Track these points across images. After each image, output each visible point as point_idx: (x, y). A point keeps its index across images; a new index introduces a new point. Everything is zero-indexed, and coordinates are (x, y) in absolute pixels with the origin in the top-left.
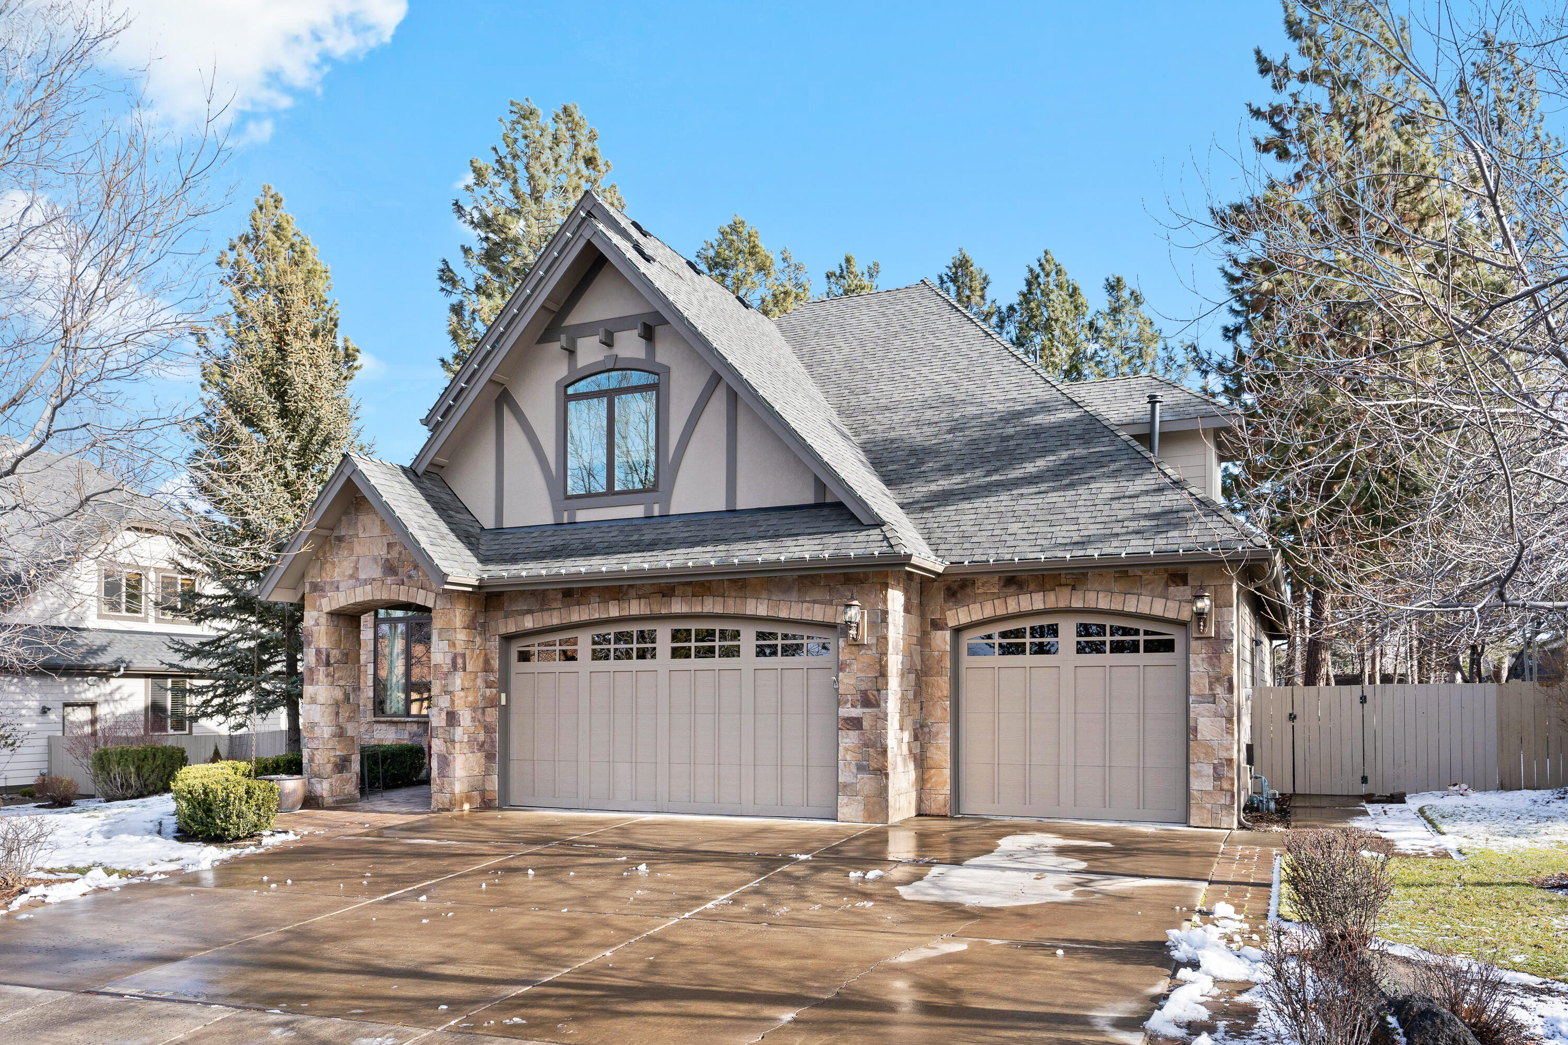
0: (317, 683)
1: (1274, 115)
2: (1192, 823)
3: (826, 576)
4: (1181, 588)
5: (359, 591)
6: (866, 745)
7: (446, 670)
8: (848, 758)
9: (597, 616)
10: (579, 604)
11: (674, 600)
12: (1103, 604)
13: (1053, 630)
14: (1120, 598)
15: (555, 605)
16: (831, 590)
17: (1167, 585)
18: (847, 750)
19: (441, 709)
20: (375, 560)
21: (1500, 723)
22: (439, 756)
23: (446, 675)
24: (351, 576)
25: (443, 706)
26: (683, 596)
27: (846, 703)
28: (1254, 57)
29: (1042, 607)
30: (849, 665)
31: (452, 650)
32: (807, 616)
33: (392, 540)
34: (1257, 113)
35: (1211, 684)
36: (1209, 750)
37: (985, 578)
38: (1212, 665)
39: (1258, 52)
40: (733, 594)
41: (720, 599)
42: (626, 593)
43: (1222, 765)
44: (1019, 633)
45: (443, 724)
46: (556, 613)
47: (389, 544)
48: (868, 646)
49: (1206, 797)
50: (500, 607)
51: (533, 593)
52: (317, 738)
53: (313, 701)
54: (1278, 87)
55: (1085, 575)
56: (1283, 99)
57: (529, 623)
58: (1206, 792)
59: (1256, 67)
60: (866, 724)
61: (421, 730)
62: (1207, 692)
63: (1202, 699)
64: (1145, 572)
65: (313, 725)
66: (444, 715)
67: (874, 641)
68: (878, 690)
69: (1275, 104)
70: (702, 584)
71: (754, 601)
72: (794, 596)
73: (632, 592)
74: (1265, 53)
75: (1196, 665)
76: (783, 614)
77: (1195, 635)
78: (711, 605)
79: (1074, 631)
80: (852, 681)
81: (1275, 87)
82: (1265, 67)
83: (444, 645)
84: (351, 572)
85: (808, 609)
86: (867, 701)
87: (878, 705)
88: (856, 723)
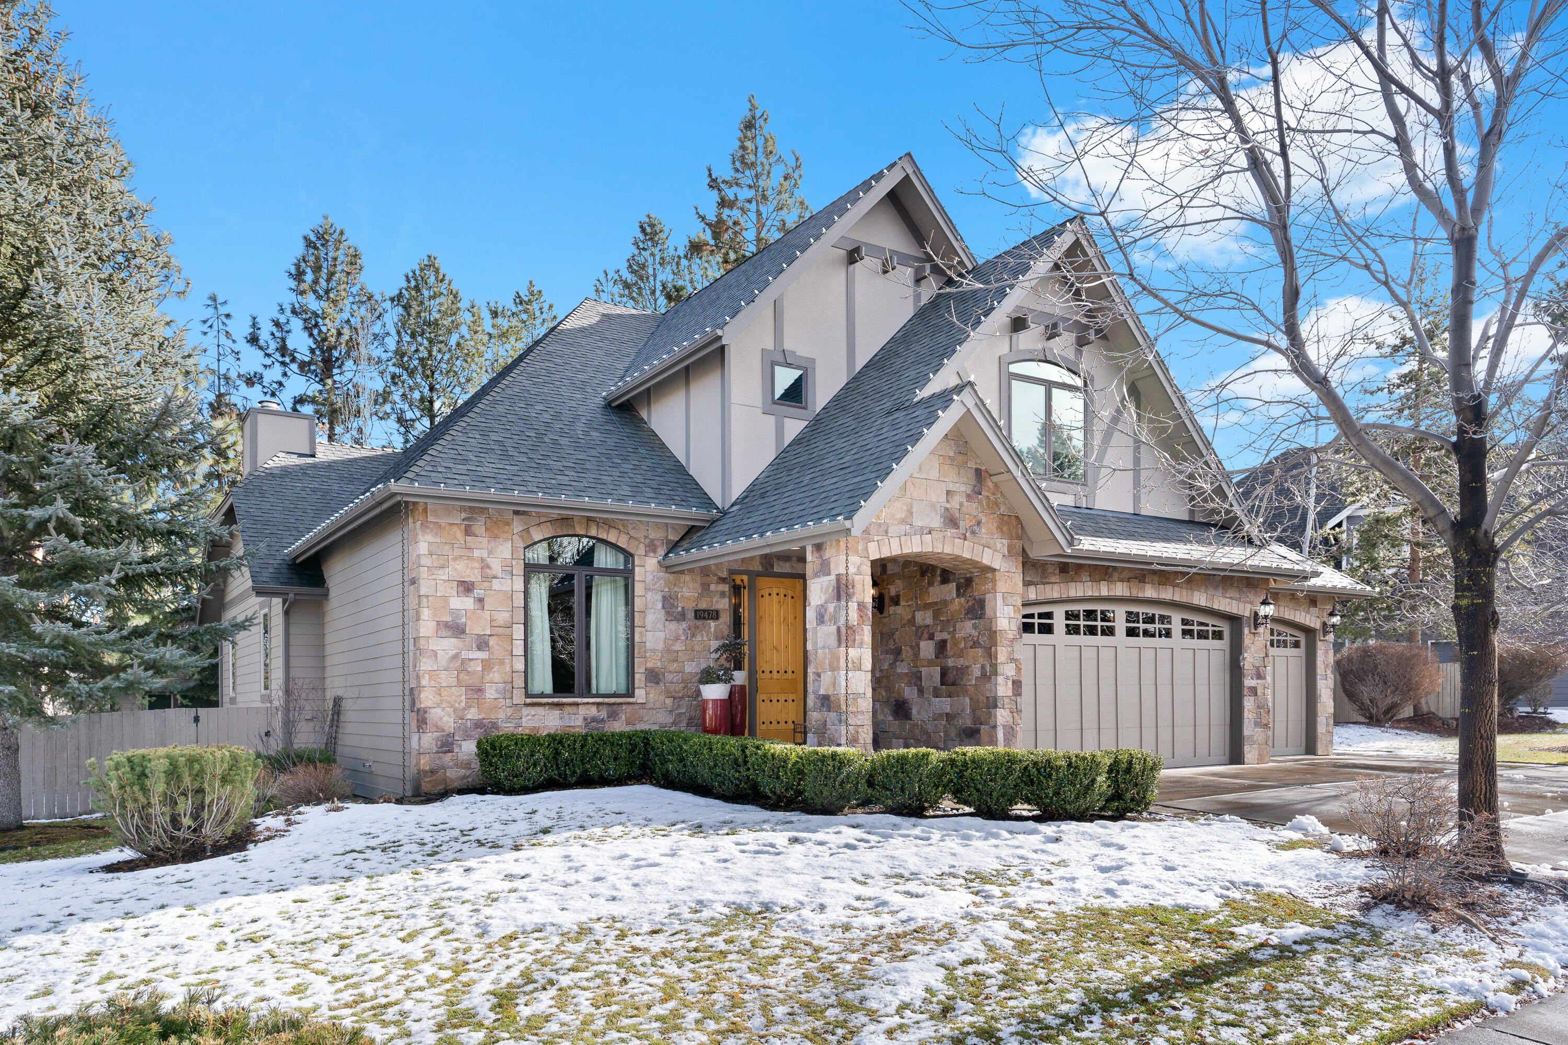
2: (1319, 753)
4: (1314, 609)
5: (916, 539)
6: (1259, 707)
7: (1011, 636)
8: (1250, 717)
15: (1053, 579)
16: (1240, 590)
17: (1310, 606)
18: (1249, 711)
19: (1007, 678)
20: (933, 506)
24: (903, 521)
27: (1247, 676)
30: (1250, 648)
33: (951, 487)
36: (1325, 708)
43: (1329, 717)
45: (1010, 693)
46: (1056, 587)
47: (948, 492)
48: (1259, 635)
60: (1259, 692)
66: (1010, 683)
68: (1265, 668)
71: (1198, 594)
76: (1216, 606)
80: (1251, 660)
84: (903, 516)
86: (1260, 676)
87: (1265, 678)
88: (1254, 691)
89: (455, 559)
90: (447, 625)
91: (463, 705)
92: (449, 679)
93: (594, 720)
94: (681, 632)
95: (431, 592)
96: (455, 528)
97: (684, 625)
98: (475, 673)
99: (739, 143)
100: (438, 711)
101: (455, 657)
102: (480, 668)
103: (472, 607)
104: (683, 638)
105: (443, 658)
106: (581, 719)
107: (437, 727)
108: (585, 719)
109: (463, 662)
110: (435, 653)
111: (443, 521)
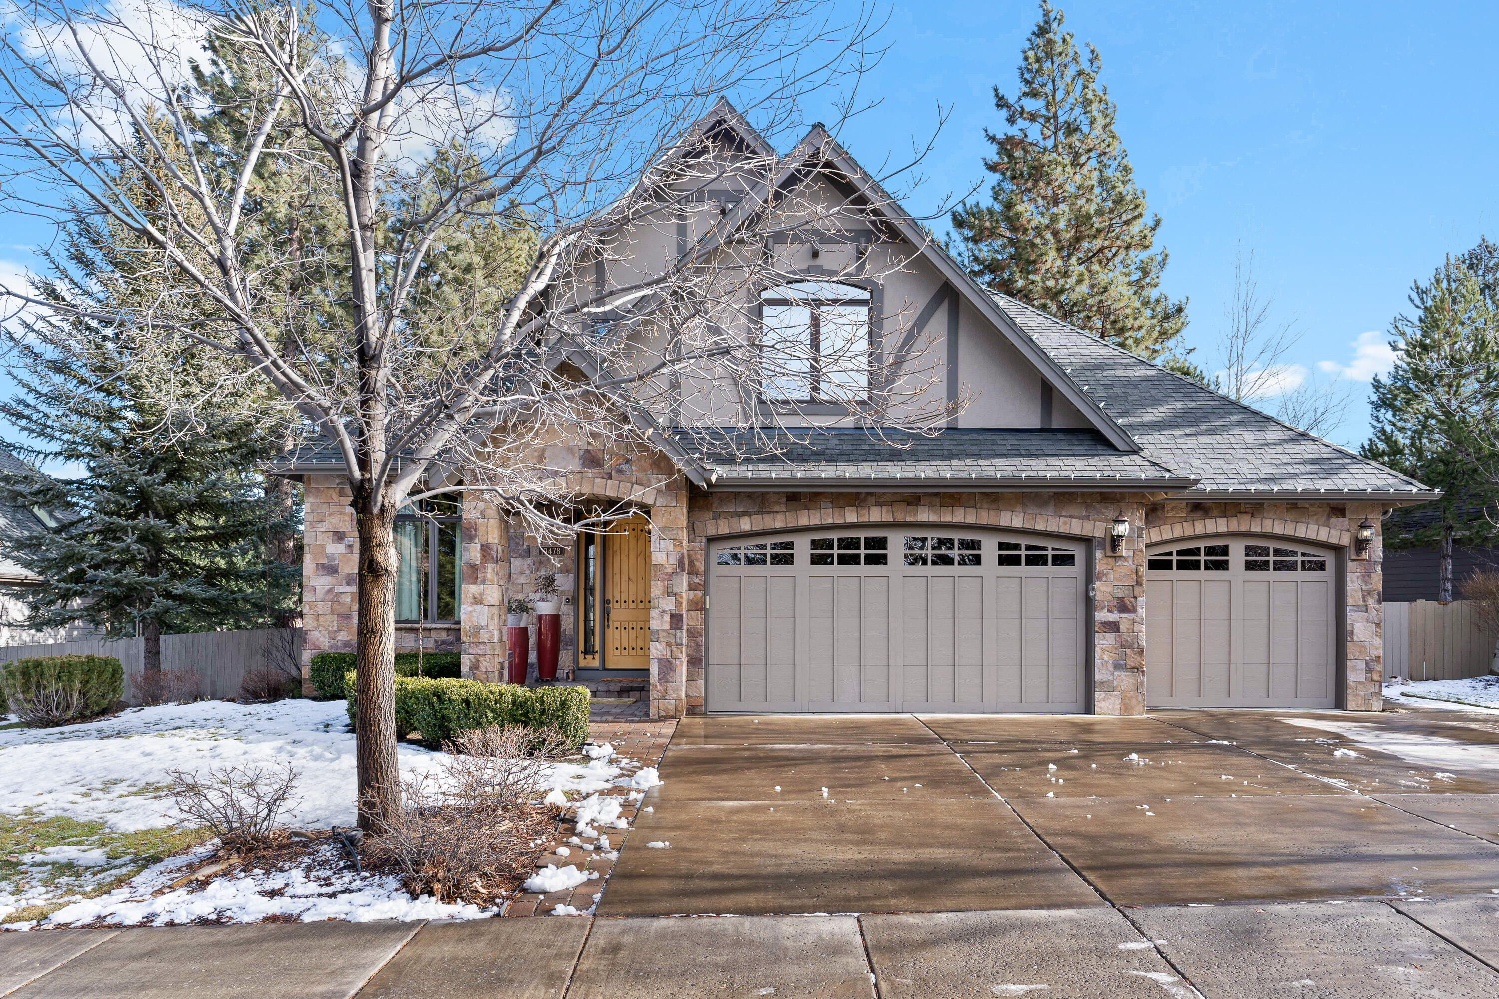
0: (484, 582)
1: (1006, 146)
2: (1349, 707)
3: (1083, 494)
4: (1341, 520)
5: (548, 482)
6: (1122, 646)
7: (670, 570)
8: (1105, 658)
9: (830, 521)
10: (806, 508)
11: (920, 509)
12: (1278, 530)
13: (1225, 551)
14: (1292, 526)
15: (777, 508)
16: (1088, 507)
17: (1329, 517)
18: (1103, 650)
19: (664, 612)
20: (570, 450)
21: (1410, 631)
22: (659, 661)
23: (671, 576)
25: (666, 608)
26: (931, 506)
27: (1103, 608)
28: (993, 94)
29: (1225, 530)
30: (1105, 575)
31: (678, 549)
32: (1064, 529)
34: (993, 139)
35: (1363, 597)
36: (1362, 648)
37: (1174, 504)
38: (1365, 582)
39: (996, 90)
40: (985, 506)
41: (973, 511)
42: (864, 500)
43: (1372, 661)
44: (1196, 552)
45: (667, 627)
46: (780, 517)
48: (1125, 559)
49: (1360, 687)
50: (707, 507)
51: (750, 495)
52: (484, 643)
53: (478, 601)
54: (1011, 121)
55: (1262, 505)
56: (1014, 131)
57: (745, 525)
58: (1359, 683)
59: (995, 101)
60: (1123, 628)
61: (452, 638)
62: (1361, 603)
63: (1357, 609)
64: (1311, 505)
65: (477, 630)
66: (667, 618)
67: (1131, 554)
68: (1135, 598)
69: (1010, 134)
70: (952, 495)
71: (1009, 514)
72: (1050, 510)
73: (872, 500)
74: (1001, 92)
75: (1352, 582)
76: (1040, 527)
77: (1353, 558)
78: (959, 516)
79: (1242, 551)
80: (1109, 589)
81: (1008, 120)
82: (1001, 102)
83: (668, 545)
85: (1065, 524)
86: (1123, 607)
87: (1134, 610)
88: (1113, 627)
89: (330, 515)
90: (323, 567)
91: (335, 628)
92: (323, 608)
93: (444, 642)
94: (525, 567)
95: (312, 541)
96: (331, 491)
97: (529, 561)
98: (345, 604)
99: (1021, 56)
100: (316, 633)
101: (330, 591)
102: (349, 600)
103: (344, 552)
104: (528, 572)
105: (321, 593)
106: (432, 641)
107: (314, 645)
108: (436, 642)
109: (336, 595)
110: (314, 589)
111: (321, 487)
